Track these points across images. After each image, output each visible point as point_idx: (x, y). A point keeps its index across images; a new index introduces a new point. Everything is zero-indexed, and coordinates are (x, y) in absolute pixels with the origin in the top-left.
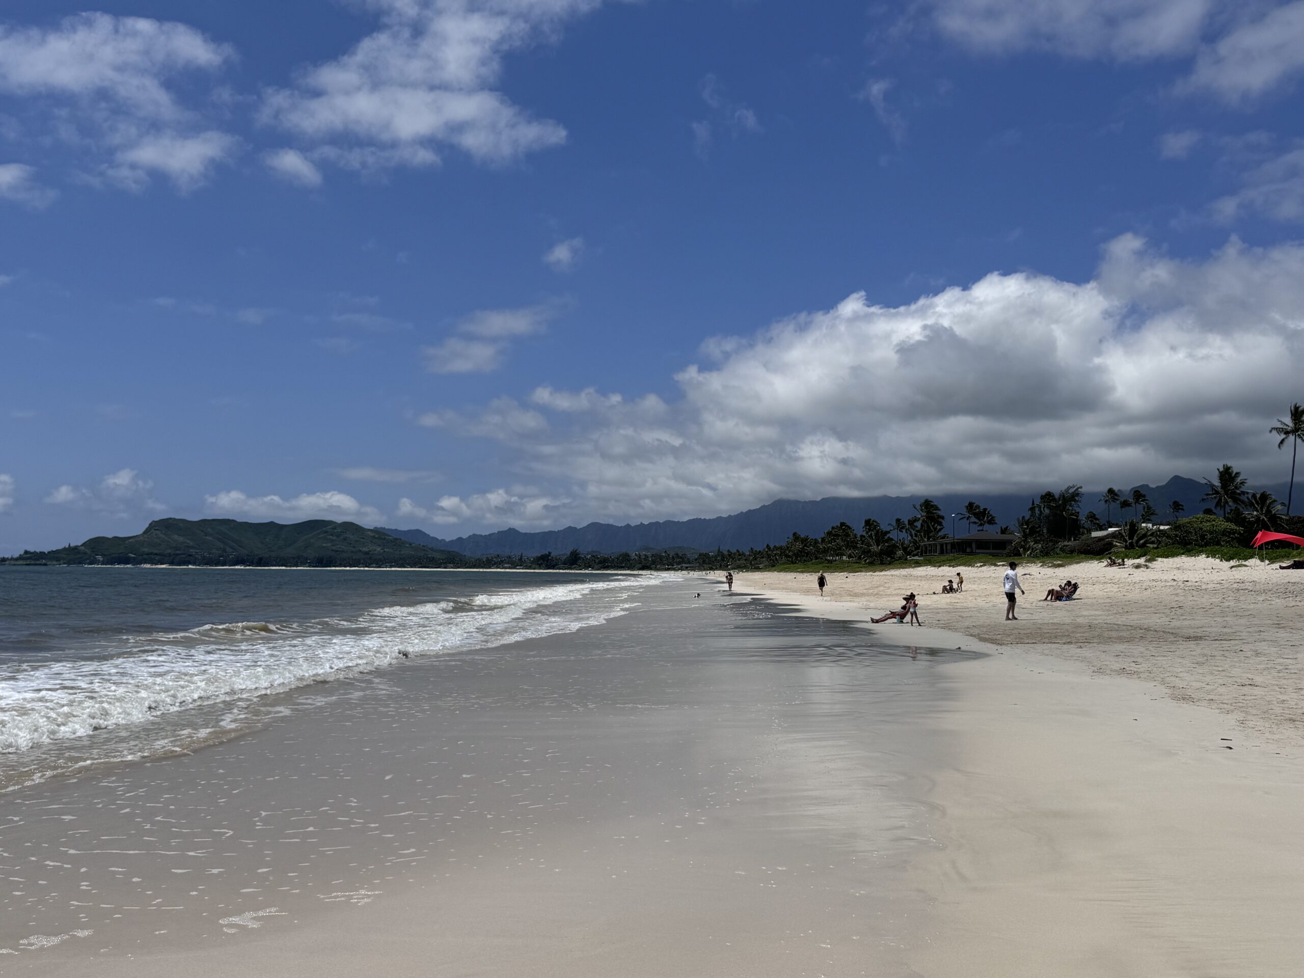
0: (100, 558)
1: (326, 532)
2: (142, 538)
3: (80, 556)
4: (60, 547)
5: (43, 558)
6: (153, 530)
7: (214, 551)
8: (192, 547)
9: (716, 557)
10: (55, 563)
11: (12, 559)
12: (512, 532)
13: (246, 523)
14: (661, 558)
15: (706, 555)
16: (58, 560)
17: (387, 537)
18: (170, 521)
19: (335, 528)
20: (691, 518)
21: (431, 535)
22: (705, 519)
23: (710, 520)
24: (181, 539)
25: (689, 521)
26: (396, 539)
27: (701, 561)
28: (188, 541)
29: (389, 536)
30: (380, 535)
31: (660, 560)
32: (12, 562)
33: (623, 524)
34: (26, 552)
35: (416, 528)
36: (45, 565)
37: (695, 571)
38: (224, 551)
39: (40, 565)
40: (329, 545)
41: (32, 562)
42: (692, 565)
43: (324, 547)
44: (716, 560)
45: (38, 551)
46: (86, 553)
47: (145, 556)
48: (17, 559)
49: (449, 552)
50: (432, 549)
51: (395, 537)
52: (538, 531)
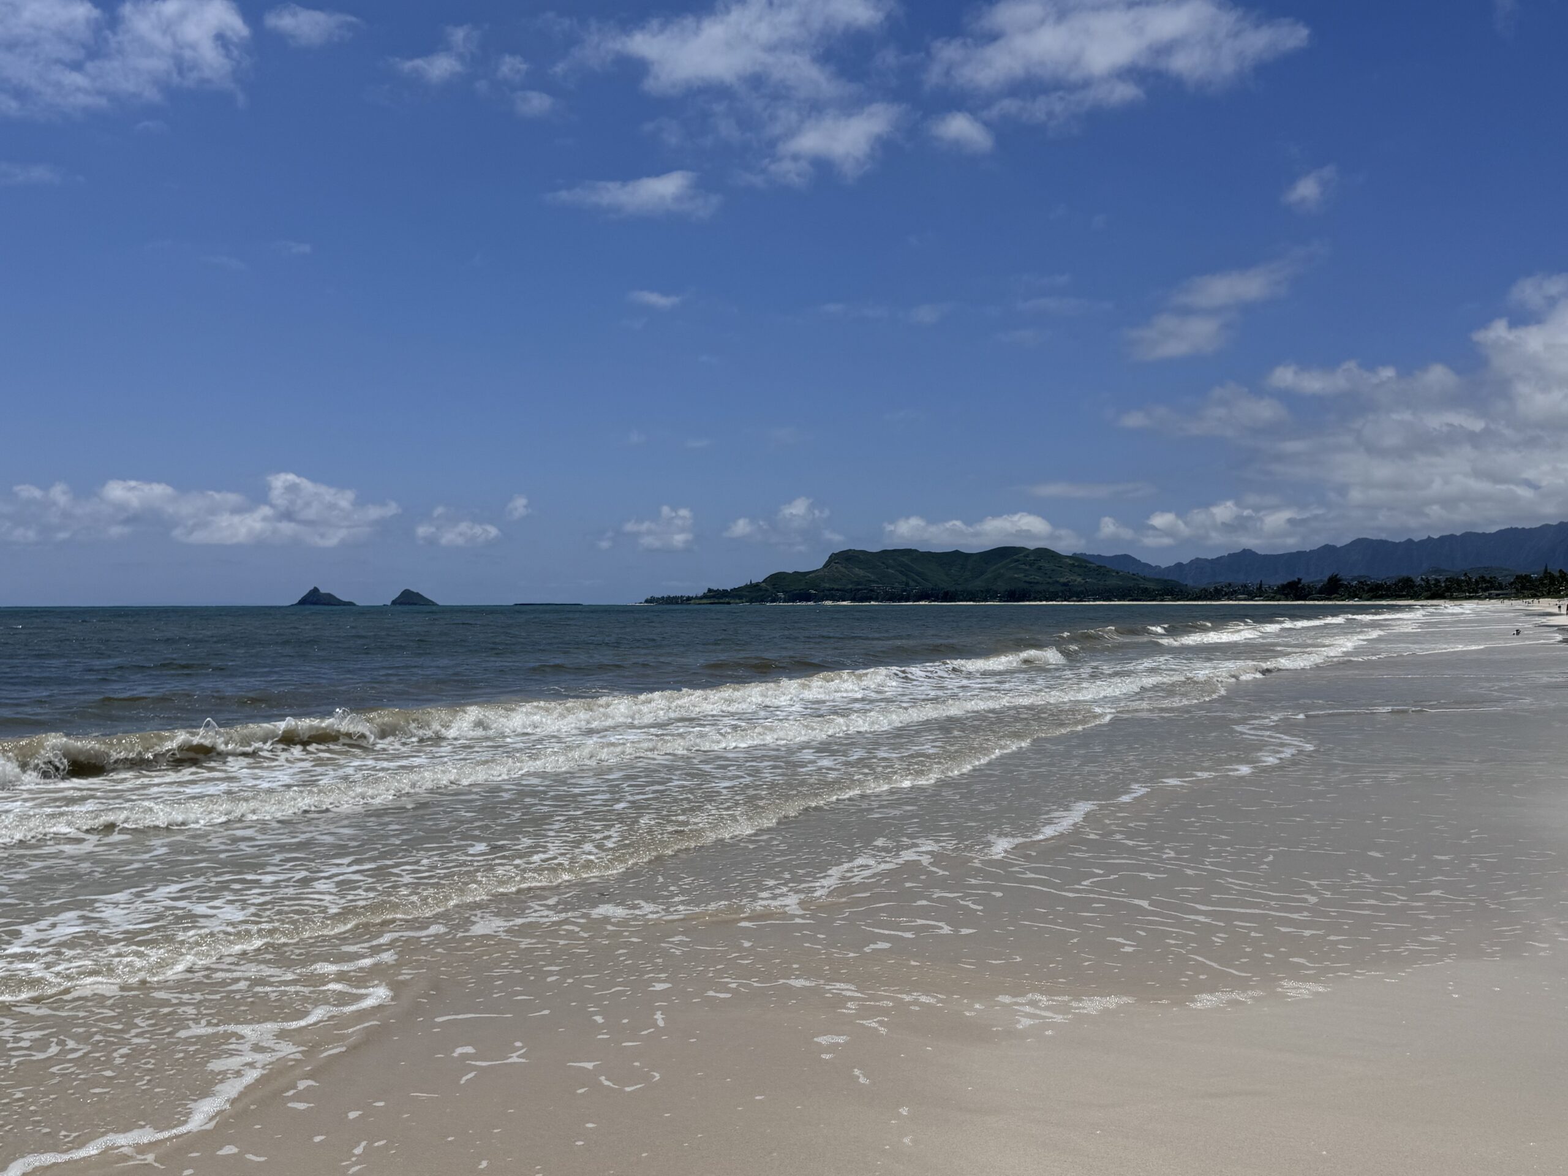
0: (781, 595)
1: (1018, 561)
2: (822, 573)
3: (761, 593)
4: (743, 584)
5: (726, 597)
6: (833, 564)
7: (897, 585)
8: (874, 582)
9: (1541, 580)
10: (738, 601)
11: (697, 598)
12: (1247, 554)
13: (929, 553)
14: (1459, 582)
15: (1527, 578)
16: (740, 597)
17: (1089, 565)
18: (850, 553)
19: (1027, 556)
20: (1503, 527)
21: (1143, 561)
22: (1523, 529)
23: (1530, 529)
24: (862, 573)
25: (1500, 532)
26: (1100, 567)
27: (1519, 586)
28: (869, 575)
29: (1090, 563)
30: (1080, 563)
31: (1458, 585)
32: (697, 601)
33: (1403, 539)
34: (710, 590)
35: (1123, 553)
36: (729, 603)
37: (1509, 599)
38: (907, 584)
39: (723, 603)
40: (1021, 575)
41: (716, 601)
42: (1505, 592)
43: (1016, 578)
44: (1542, 584)
45: (721, 589)
46: (767, 590)
47: (827, 593)
48: (701, 598)
49: (1166, 581)
50: (1144, 579)
51: (1099, 564)
52: (1281, 552)
